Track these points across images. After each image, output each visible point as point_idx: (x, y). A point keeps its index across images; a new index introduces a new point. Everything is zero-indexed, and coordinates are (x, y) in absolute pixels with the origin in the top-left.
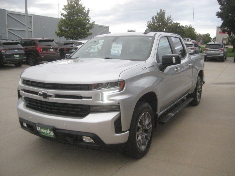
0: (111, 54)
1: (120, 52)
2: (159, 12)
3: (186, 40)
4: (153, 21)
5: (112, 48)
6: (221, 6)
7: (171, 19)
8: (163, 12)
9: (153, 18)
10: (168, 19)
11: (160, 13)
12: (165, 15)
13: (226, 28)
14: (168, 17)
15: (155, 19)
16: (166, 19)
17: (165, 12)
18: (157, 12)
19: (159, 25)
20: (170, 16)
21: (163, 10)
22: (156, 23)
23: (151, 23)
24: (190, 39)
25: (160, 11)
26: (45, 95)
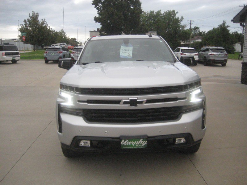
0: (121, 57)
1: (131, 55)
2: (31, 15)
3: (61, 44)
4: (26, 24)
5: (121, 51)
6: (98, 11)
7: (45, 22)
8: (36, 15)
9: (25, 21)
10: (43, 23)
11: (33, 16)
12: (39, 18)
13: (103, 33)
14: (42, 20)
15: (28, 23)
16: (41, 22)
17: (38, 15)
18: (29, 15)
19: (32, 29)
20: (45, 20)
21: (36, 13)
22: (29, 26)
23: (23, 26)
24: (65, 44)
25: (33, 14)
26: (133, 103)
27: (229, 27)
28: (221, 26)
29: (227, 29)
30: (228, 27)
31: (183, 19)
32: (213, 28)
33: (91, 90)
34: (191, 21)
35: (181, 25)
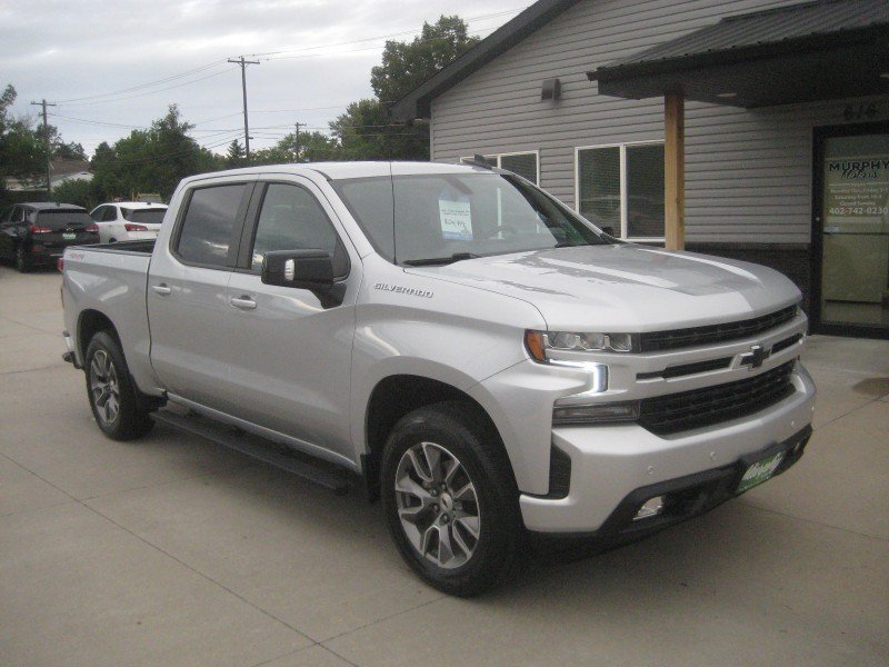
0: (446, 236)
1: (469, 228)
27: (189, 127)
28: (163, 124)
29: (186, 134)
30: (186, 127)
31: (14, 94)
32: (134, 133)
33: (671, 337)
34: (44, 104)
35: (8, 117)
